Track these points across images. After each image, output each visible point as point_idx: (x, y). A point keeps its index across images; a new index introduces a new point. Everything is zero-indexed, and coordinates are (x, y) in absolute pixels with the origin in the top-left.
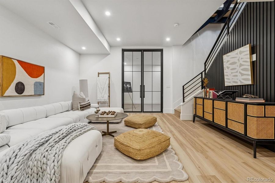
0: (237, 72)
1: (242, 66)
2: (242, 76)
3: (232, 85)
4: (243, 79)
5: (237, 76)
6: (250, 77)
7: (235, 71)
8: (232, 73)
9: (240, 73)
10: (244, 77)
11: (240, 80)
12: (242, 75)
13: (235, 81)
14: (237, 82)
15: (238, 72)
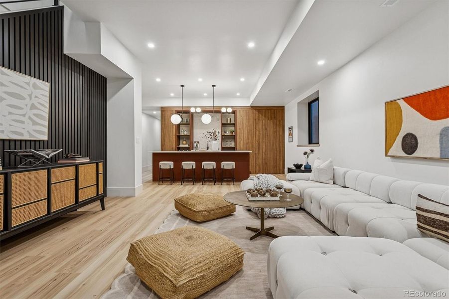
0: (24, 115)
1: (36, 110)
2: (33, 125)
3: (8, 138)
4: (34, 131)
5: (23, 122)
6: (46, 130)
7: (21, 112)
8: (10, 113)
9: (30, 118)
10: (38, 128)
11: (28, 131)
12: (35, 123)
13: (18, 131)
14: (22, 134)
15: (27, 116)
